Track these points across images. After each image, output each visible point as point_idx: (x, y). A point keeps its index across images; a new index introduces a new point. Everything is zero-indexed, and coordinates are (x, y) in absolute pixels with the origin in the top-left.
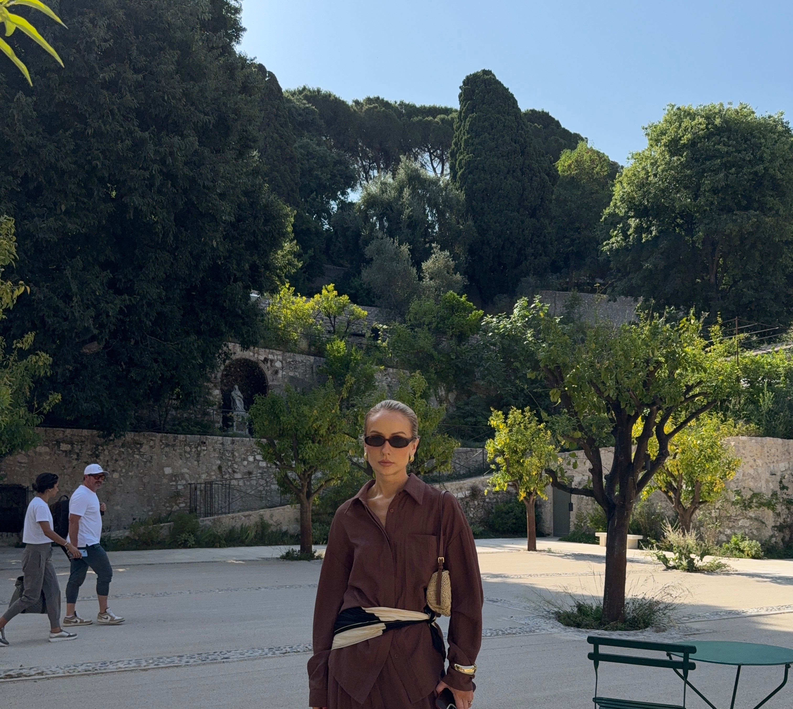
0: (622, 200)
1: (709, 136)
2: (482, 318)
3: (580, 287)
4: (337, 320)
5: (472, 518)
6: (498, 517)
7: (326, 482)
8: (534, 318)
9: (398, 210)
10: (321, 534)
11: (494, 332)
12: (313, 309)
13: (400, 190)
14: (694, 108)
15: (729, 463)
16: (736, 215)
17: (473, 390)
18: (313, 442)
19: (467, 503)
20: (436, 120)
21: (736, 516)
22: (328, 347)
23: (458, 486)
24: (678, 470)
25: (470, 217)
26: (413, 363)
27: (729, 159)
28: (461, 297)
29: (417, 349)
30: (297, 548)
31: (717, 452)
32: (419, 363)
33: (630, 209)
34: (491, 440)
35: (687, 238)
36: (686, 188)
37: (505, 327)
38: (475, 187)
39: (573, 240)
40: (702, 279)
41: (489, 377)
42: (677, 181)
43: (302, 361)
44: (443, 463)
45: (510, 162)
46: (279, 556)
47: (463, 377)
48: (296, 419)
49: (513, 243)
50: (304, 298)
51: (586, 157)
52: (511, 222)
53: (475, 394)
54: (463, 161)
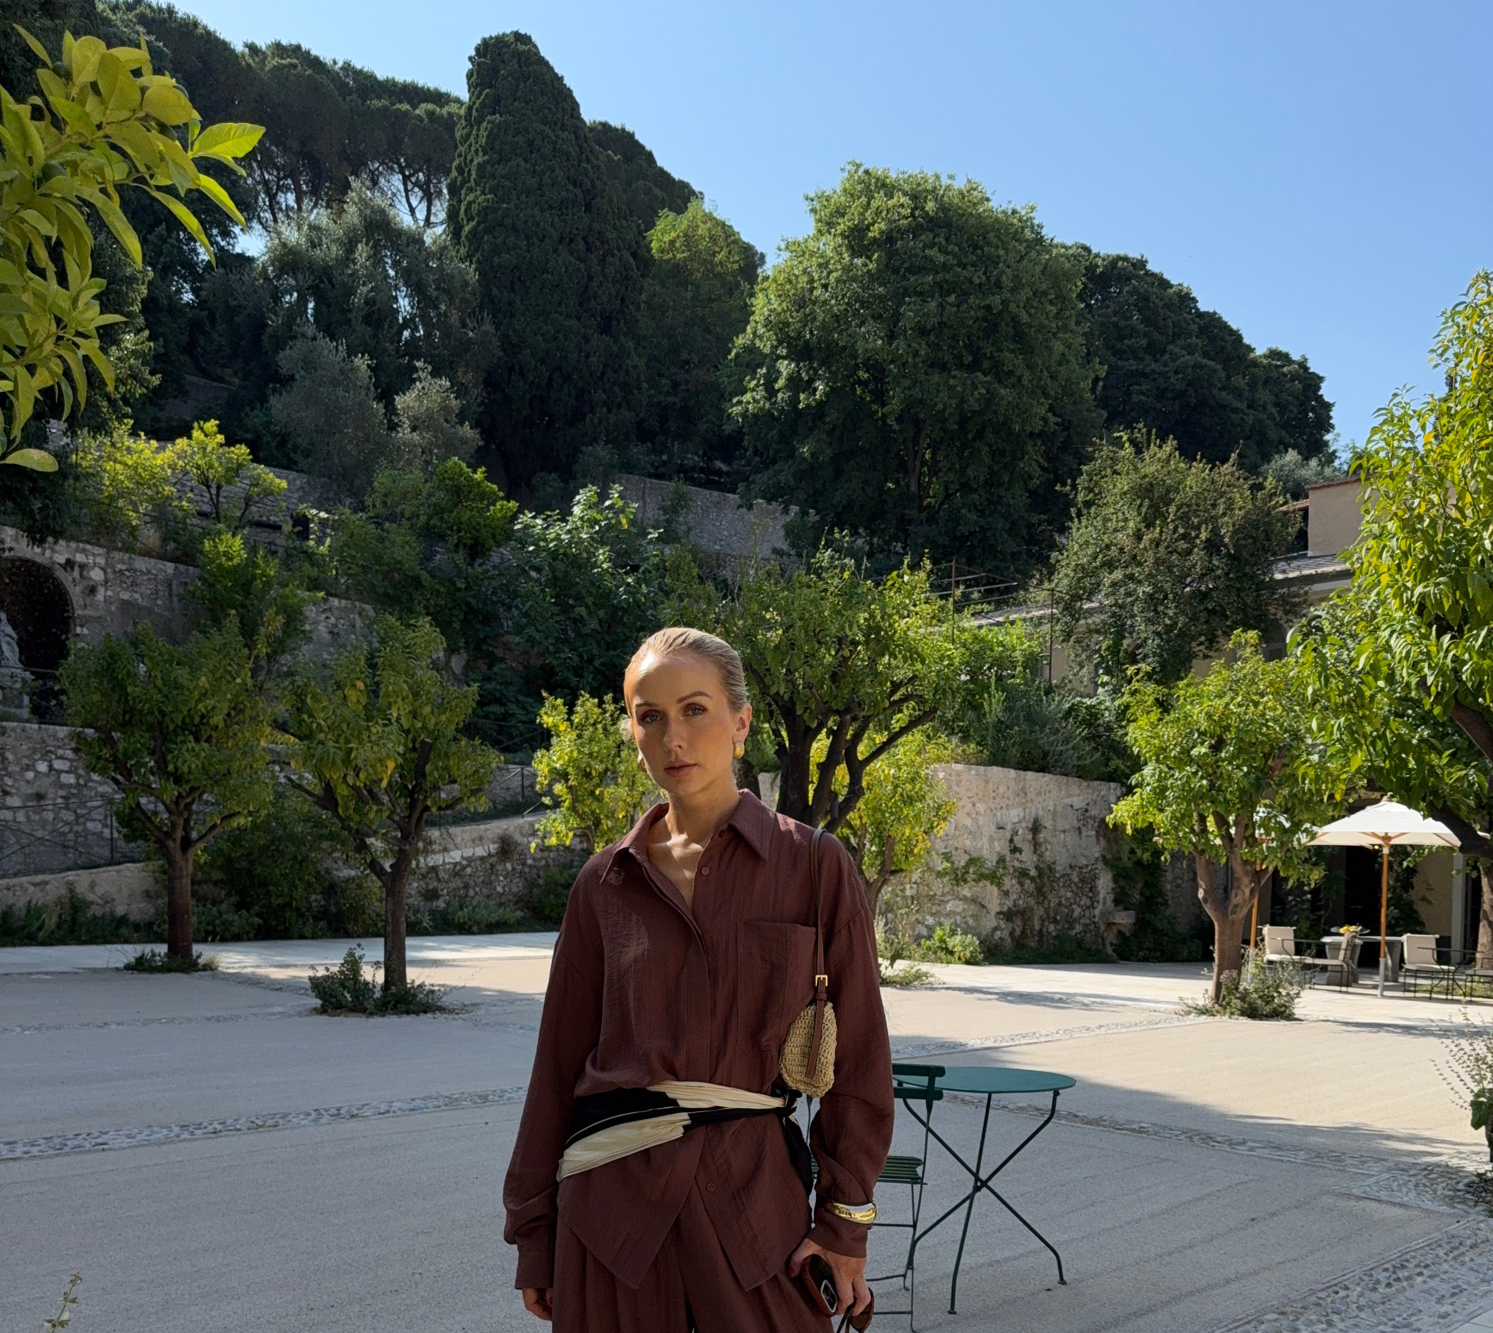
0: (768, 324)
1: (916, 230)
2: (514, 518)
3: (688, 474)
4: (222, 494)
5: (501, 895)
6: (549, 893)
7: (223, 819)
8: (609, 527)
9: (344, 285)
10: (200, 923)
11: (537, 545)
12: (172, 467)
13: (350, 246)
14: (893, 175)
15: (939, 808)
16: (954, 377)
17: (499, 652)
18: (197, 740)
19: (492, 866)
20: (417, 112)
21: (943, 895)
22: (207, 545)
23: (475, 835)
24: (861, 818)
25: (488, 319)
26: (380, 590)
27: (948, 277)
28: (475, 472)
29: (388, 564)
30: (162, 949)
31: (921, 789)
32: (391, 592)
33: (780, 342)
34: (544, 751)
35: (874, 407)
36: (877, 317)
37: (558, 538)
38: (496, 260)
39: (676, 385)
40: (897, 483)
41: (530, 631)
42: (862, 304)
43: (149, 572)
44: (474, 792)
45: (565, 221)
46: (121, 965)
47: (479, 626)
48: (160, 691)
49: (568, 378)
50: (154, 443)
51: (702, 230)
52: (566, 337)
53: (502, 660)
54: (475, 207)
